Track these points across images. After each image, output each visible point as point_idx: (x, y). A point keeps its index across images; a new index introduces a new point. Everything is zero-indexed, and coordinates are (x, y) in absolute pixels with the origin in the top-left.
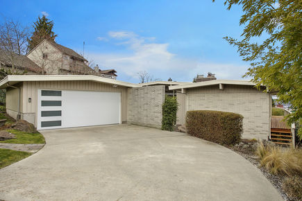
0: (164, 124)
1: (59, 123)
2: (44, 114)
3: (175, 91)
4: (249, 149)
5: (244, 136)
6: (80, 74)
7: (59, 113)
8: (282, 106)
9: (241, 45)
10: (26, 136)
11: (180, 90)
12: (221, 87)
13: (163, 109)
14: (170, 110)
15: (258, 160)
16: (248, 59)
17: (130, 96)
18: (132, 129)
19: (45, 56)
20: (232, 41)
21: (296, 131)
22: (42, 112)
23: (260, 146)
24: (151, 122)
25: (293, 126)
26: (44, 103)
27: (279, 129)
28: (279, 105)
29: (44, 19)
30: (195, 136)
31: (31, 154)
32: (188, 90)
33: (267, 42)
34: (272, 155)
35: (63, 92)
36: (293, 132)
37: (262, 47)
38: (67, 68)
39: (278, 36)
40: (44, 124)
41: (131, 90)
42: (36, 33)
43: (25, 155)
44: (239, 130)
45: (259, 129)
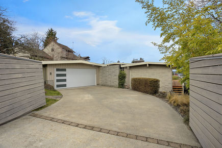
0: (119, 85)
1: (65, 85)
2: (58, 81)
3: (123, 68)
4: (163, 96)
5: (161, 90)
6: (73, 59)
7: (65, 80)
8: (177, 75)
9: (159, 46)
10: (51, 92)
11: (127, 67)
12: (148, 66)
13: (119, 77)
14: (122, 78)
15: (168, 101)
16: (163, 53)
17: (101, 71)
18: (103, 88)
19: (53, 50)
20: (155, 44)
21: (185, 87)
22: (57, 80)
23: (169, 94)
24: (113, 84)
25: (183, 85)
26: (58, 75)
27: (176, 86)
28: (176, 74)
29: (52, 30)
30: (136, 90)
31: (58, 100)
32: (131, 67)
33: (172, 46)
34: (174, 98)
35: (67, 69)
36: (183, 88)
37: (170, 48)
38: (65, 56)
39: (177, 43)
40: (58, 86)
41: (101, 68)
42: (47, 38)
43: (55, 101)
44: (158, 87)
45: (166, 86)
